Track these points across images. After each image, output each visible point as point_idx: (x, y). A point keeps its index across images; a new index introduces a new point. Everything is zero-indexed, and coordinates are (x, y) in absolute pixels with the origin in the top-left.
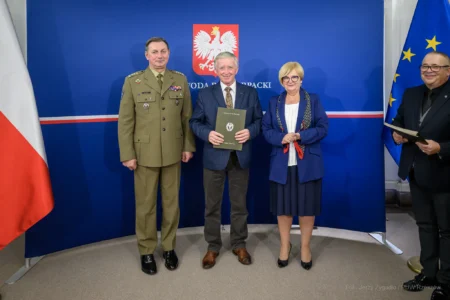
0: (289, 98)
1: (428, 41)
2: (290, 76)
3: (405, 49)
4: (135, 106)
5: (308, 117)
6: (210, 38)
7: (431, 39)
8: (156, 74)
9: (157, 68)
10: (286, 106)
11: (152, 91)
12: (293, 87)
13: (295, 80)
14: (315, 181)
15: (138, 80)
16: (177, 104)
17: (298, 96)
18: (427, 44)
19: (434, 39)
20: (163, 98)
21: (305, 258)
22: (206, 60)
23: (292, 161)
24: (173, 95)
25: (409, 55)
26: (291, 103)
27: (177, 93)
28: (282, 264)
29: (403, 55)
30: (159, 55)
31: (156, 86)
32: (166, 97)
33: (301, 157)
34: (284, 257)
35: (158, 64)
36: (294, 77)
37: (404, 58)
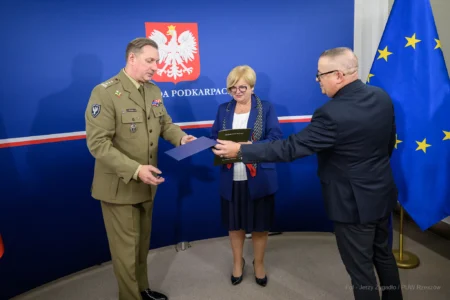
0: (238, 107)
1: (407, 38)
6: (166, 40)
7: (411, 36)
8: (137, 85)
10: (236, 116)
13: (243, 90)
15: (118, 92)
18: (407, 42)
22: (163, 64)
28: (235, 281)
37: (380, 57)
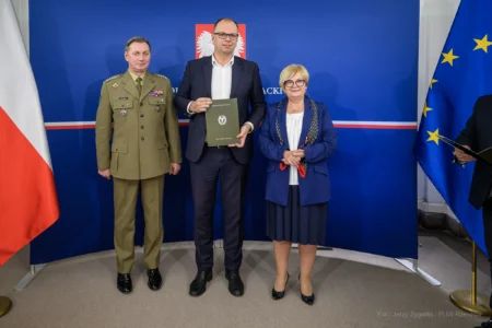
0: (291, 106)
1: (477, 41)
2: (294, 79)
3: (446, 50)
4: (112, 113)
5: (314, 129)
7: (481, 38)
8: (135, 77)
9: (137, 71)
10: (288, 115)
11: (130, 97)
12: (297, 93)
13: (300, 84)
14: (320, 205)
15: (115, 85)
16: (159, 111)
17: (301, 103)
18: (476, 44)
19: (486, 38)
20: (141, 104)
21: (307, 291)
23: (294, 180)
24: (153, 101)
25: (450, 58)
26: (294, 112)
27: (158, 99)
28: (277, 296)
29: (442, 58)
30: (141, 57)
31: (135, 92)
32: (145, 103)
33: (303, 176)
34: (280, 288)
35: (138, 67)
36: (299, 81)
37: (444, 61)
